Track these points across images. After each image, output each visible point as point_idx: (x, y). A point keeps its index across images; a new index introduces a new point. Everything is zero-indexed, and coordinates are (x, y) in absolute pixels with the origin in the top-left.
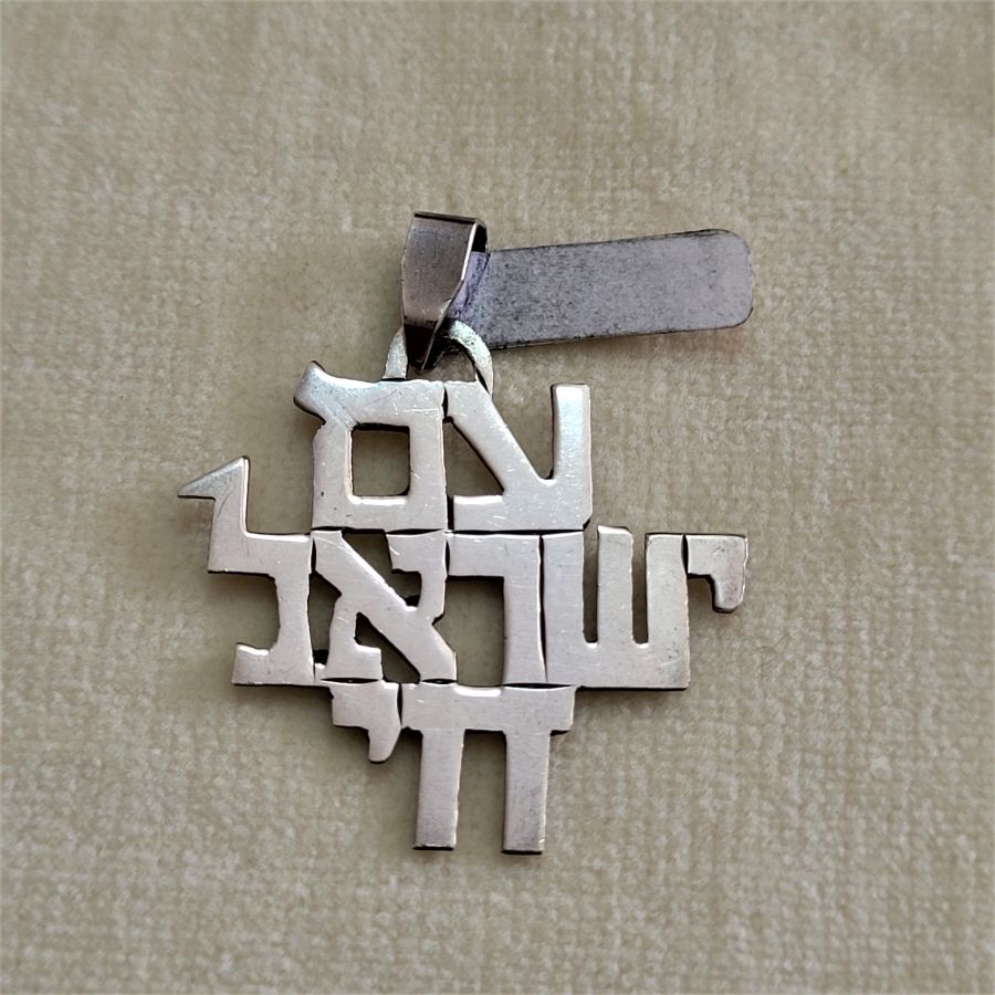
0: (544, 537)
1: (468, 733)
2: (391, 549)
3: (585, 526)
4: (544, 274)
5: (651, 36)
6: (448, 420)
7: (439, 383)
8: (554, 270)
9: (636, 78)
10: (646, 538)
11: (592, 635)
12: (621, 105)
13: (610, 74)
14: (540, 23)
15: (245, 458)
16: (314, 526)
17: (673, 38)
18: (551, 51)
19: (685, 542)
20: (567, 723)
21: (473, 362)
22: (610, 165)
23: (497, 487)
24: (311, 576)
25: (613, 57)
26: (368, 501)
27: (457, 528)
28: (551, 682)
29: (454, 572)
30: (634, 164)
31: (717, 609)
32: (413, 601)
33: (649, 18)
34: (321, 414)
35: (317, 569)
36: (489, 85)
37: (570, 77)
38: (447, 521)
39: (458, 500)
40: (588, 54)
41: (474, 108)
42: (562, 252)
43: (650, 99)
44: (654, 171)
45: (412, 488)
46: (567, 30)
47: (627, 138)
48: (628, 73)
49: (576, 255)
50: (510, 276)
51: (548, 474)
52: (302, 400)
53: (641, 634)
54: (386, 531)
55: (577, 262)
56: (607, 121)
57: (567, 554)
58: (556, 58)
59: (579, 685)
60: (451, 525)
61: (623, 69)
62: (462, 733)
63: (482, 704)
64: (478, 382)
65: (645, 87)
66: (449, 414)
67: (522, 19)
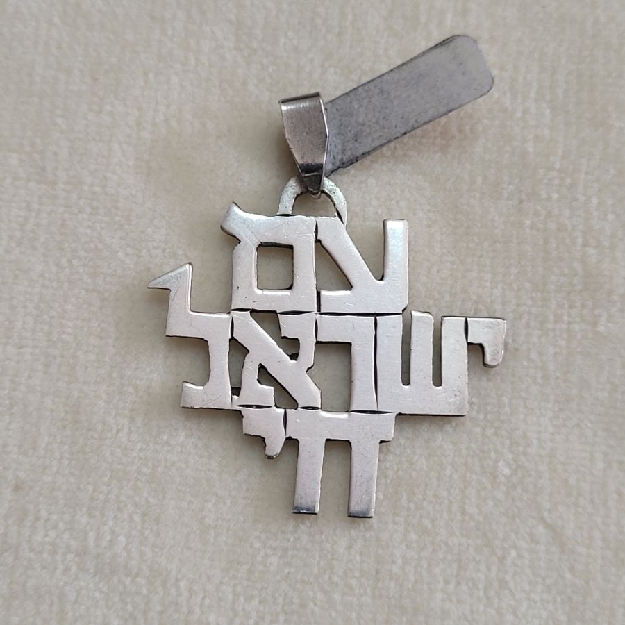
0: (377, 317)
2: (281, 323)
3: (403, 311)
4: (361, 106)
5: (595, 213)
6: (318, 241)
7: (313, 218)
8: (366, 101)
9: (585, 245)
10: (442, 319)
11: (406, 381)
12: (576, 264)
13: (568, 240)
14: (521, 201)
15: (190, 264)
16: (232, 308)
17: (611, 217)
18: (528, 222)
19: (466, 322)
20: (390, 436)
21: (335, 205)
22: (566, 306)
23: (349, 286)
24: (230, 340)
25: (570, 228)
26: (267, 293)
27: (322, 311)
28: (380, 410)
29: (320, 339)
30: (583, 306)
31: (485, 364)
32: (294, 357)
33: (595, 201)
34: (238, 237)
35: (234, 336)
36: (486, 244)
37: (541, 242)
38: (316, 306)
39: (323, 293)
40: (553, 226)
41: (476, 259)
42: (366, 87)
43: (594, 260)
44: (596, 312)
45: (295, 284)
46: (539, 208)
47: (579, 288)
48: (580, 241)
49: (375, 86)
50: (342, 115)
51: (381, 277)
52: (226, 227)
53: (438, 380)
54: (278, 312)
55: (377, 91)
56: (565, 275)
57: (391, 329)
58: (532, 228)
59: (398, 413)
60: (319, 309)
61: (576, 237)
62: (324, 441)
63: (336, 423)
64: (337, 217)
66: (318, 238)
67: (508, 199)
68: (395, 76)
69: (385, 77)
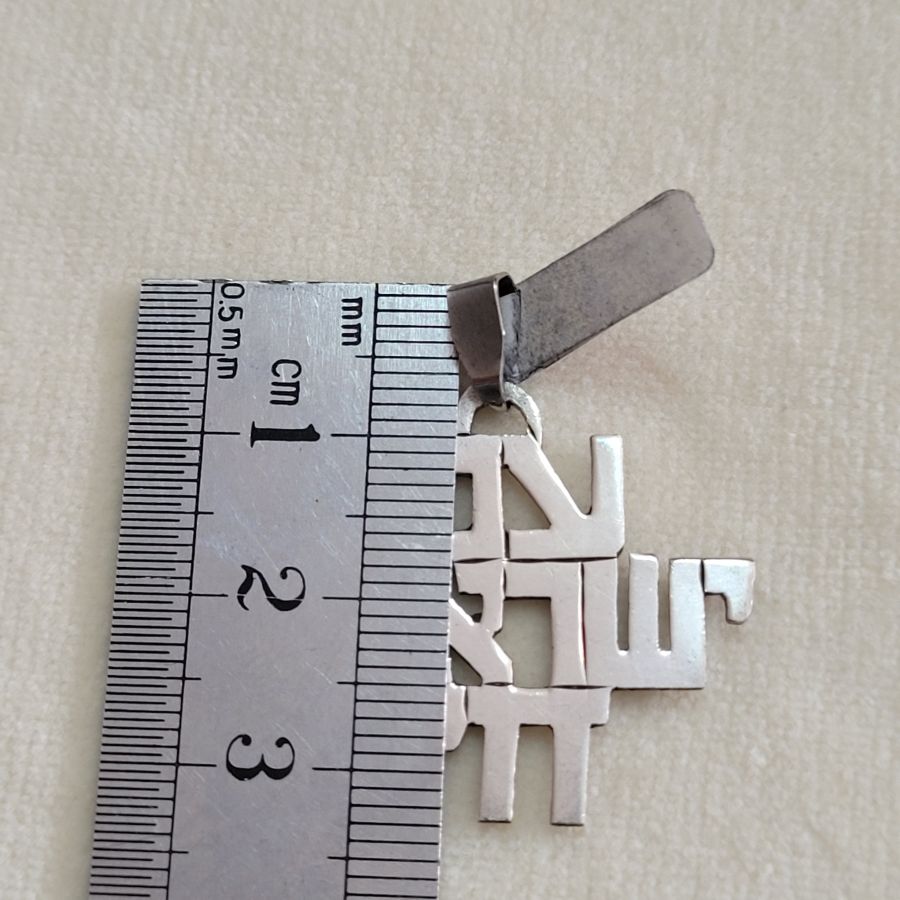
0: (585, 563)
1: (523, 726)
2: (457, 574)
3: (619, 553)
5: (882, 425)
6: (505, 467)
7: (498, 437)
8: (566, 280)
9: (868, 465)
10: (670, 564)
11: (624, 644)
12: (856, 492)
13: (845, 460)
14: (784, 408)
18: (793, 435)
19: (702, 566)
20: (604, 716)
21: (525, 418)
22: (843, 545)
23: (545, 522)
25: (847, 443)
27: (513, 557)
28: (591, 684)
29: (511, 593)
30: (865, 546)
31: (729, 621)
32: (477, 617)
33: (881, 408)
36: (737, 464)
37: (810, 461)
38: (504, 551)
39: (514, 534)
40: (825, 441)
41: (724, 483)
42: (566, 262)
43: (880, 486)
44: (882, 554)
45: (475, 524)
46: (807, 416)
47: (859, 521)
48: (861, 460)
50: (539, 299)
51: (588, 511)
53: (666, 641)
54: (454, 559)
56: (841, 505)
57: (605, 578)
58: (797, 443)
59: (614, 686)
60: (508, 554)
61: (856, 456)
62: (518, 726)
64: (530, 435)
65: (875, 474)
66: (506, 462)
67: (768, 405)
68: (598, 245)
69: (588, 248)
